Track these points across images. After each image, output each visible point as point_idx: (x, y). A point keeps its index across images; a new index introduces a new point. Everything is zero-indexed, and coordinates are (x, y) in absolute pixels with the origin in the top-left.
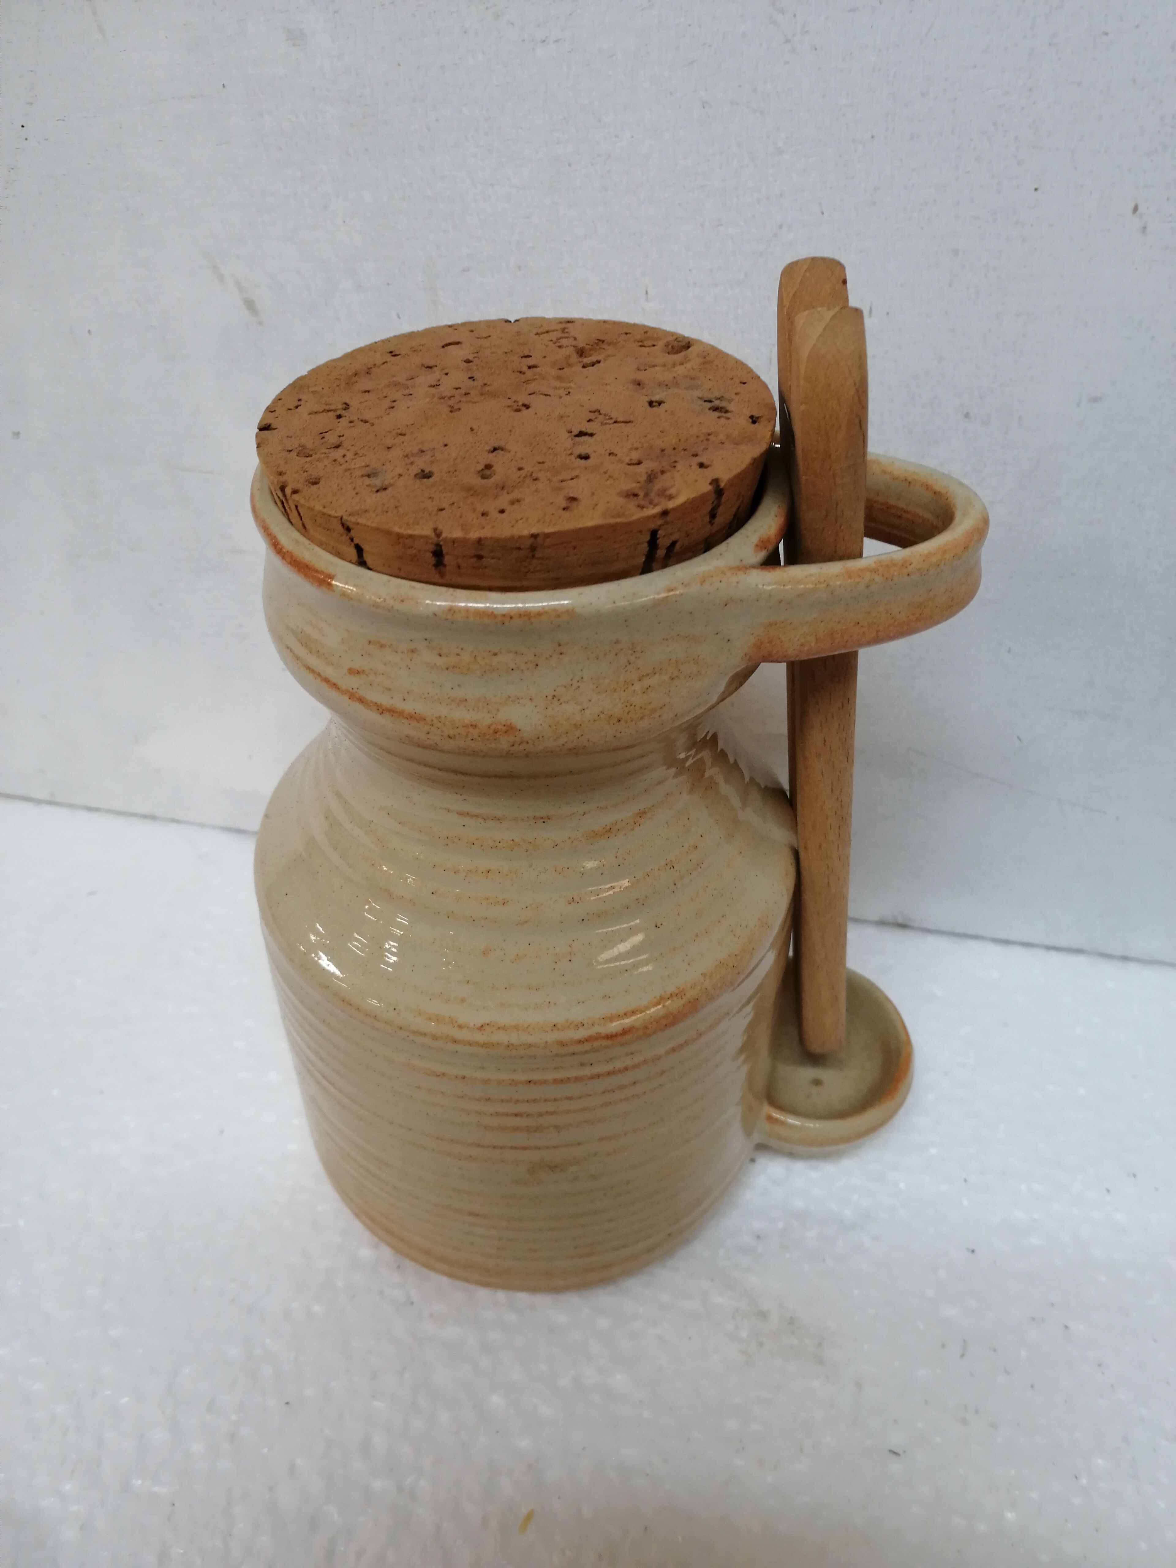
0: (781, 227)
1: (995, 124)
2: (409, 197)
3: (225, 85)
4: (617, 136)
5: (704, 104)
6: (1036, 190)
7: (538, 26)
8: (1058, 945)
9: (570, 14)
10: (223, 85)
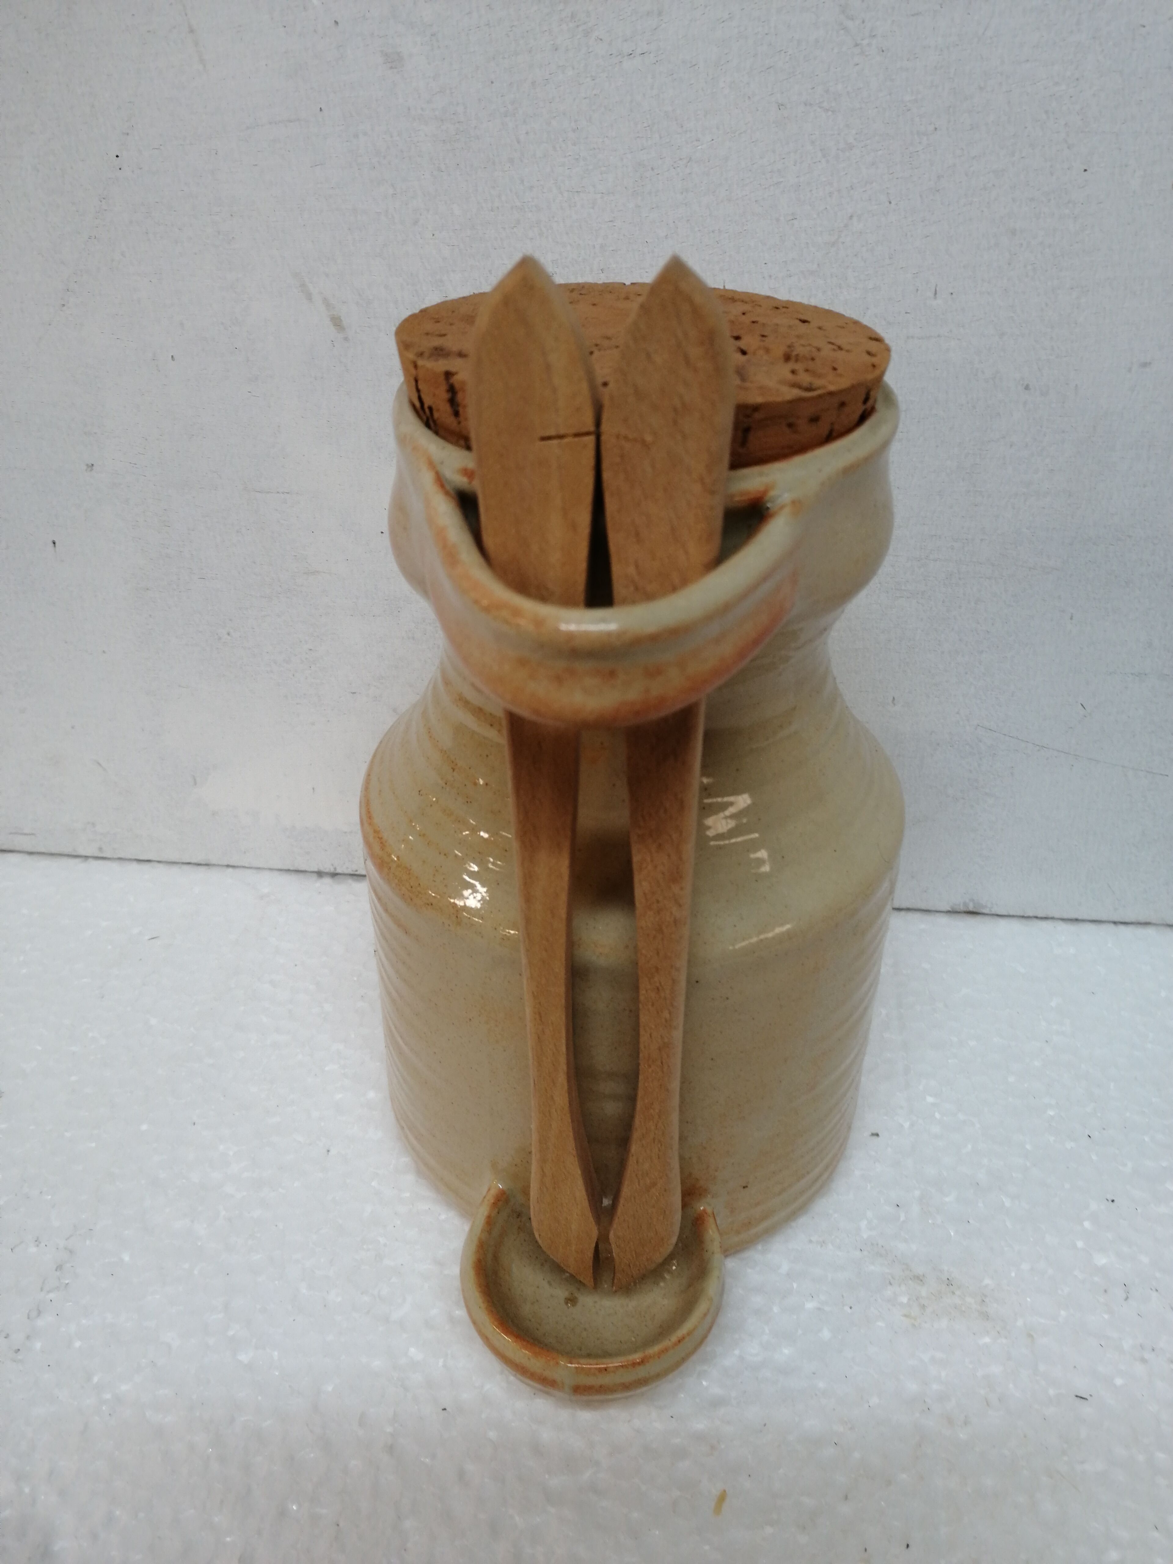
0: (851, 217)
1: (1047, 112)
2: (498, 208)
3: (322, 108)
4: (698, 140)
5: (780, 106)
6: (1085, 170)
7: (626, 41)
8: (1127, 920)
9: (656, 29)
10: (321, 108)
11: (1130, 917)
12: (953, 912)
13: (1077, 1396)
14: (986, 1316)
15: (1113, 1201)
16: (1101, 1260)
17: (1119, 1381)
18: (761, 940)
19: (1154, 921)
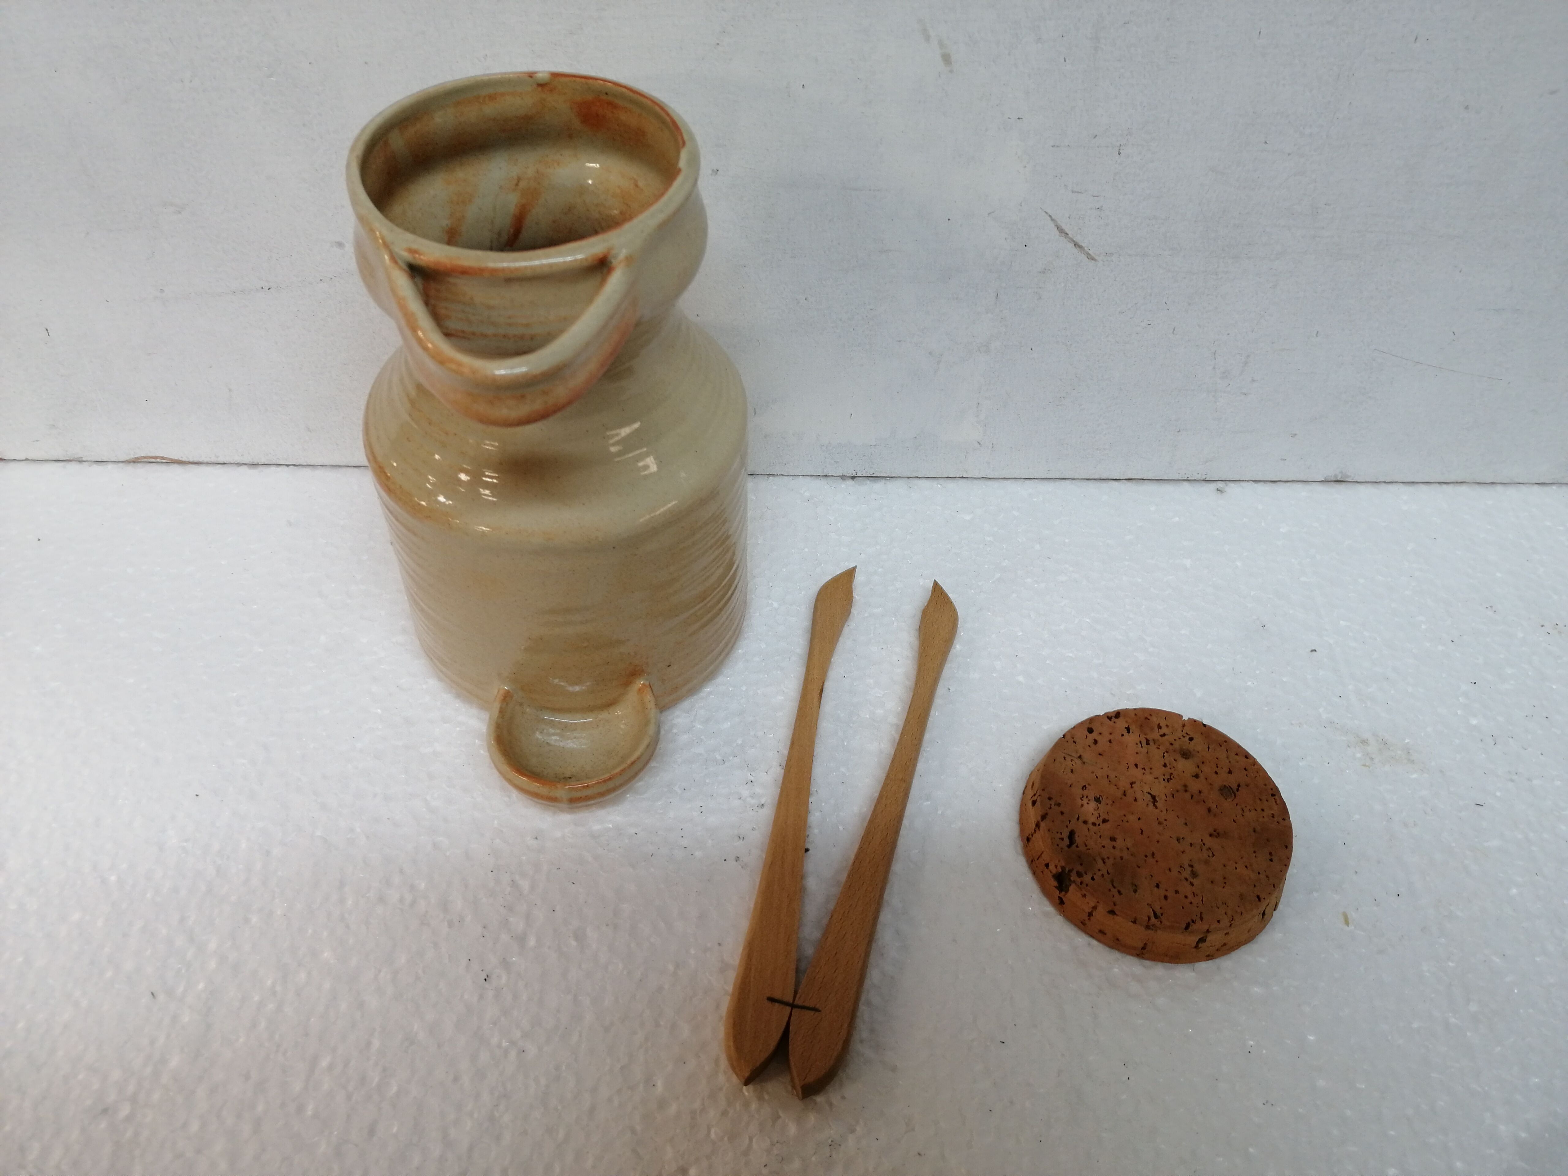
11: (1452, 478)
12: (1325, 481)
13: (1476, 804)
14: (1413, 762)
15: (1475, 683)
16: (1474, 722)
17: (1498, 794)
18: (652, 517)
19: (1467, 481)
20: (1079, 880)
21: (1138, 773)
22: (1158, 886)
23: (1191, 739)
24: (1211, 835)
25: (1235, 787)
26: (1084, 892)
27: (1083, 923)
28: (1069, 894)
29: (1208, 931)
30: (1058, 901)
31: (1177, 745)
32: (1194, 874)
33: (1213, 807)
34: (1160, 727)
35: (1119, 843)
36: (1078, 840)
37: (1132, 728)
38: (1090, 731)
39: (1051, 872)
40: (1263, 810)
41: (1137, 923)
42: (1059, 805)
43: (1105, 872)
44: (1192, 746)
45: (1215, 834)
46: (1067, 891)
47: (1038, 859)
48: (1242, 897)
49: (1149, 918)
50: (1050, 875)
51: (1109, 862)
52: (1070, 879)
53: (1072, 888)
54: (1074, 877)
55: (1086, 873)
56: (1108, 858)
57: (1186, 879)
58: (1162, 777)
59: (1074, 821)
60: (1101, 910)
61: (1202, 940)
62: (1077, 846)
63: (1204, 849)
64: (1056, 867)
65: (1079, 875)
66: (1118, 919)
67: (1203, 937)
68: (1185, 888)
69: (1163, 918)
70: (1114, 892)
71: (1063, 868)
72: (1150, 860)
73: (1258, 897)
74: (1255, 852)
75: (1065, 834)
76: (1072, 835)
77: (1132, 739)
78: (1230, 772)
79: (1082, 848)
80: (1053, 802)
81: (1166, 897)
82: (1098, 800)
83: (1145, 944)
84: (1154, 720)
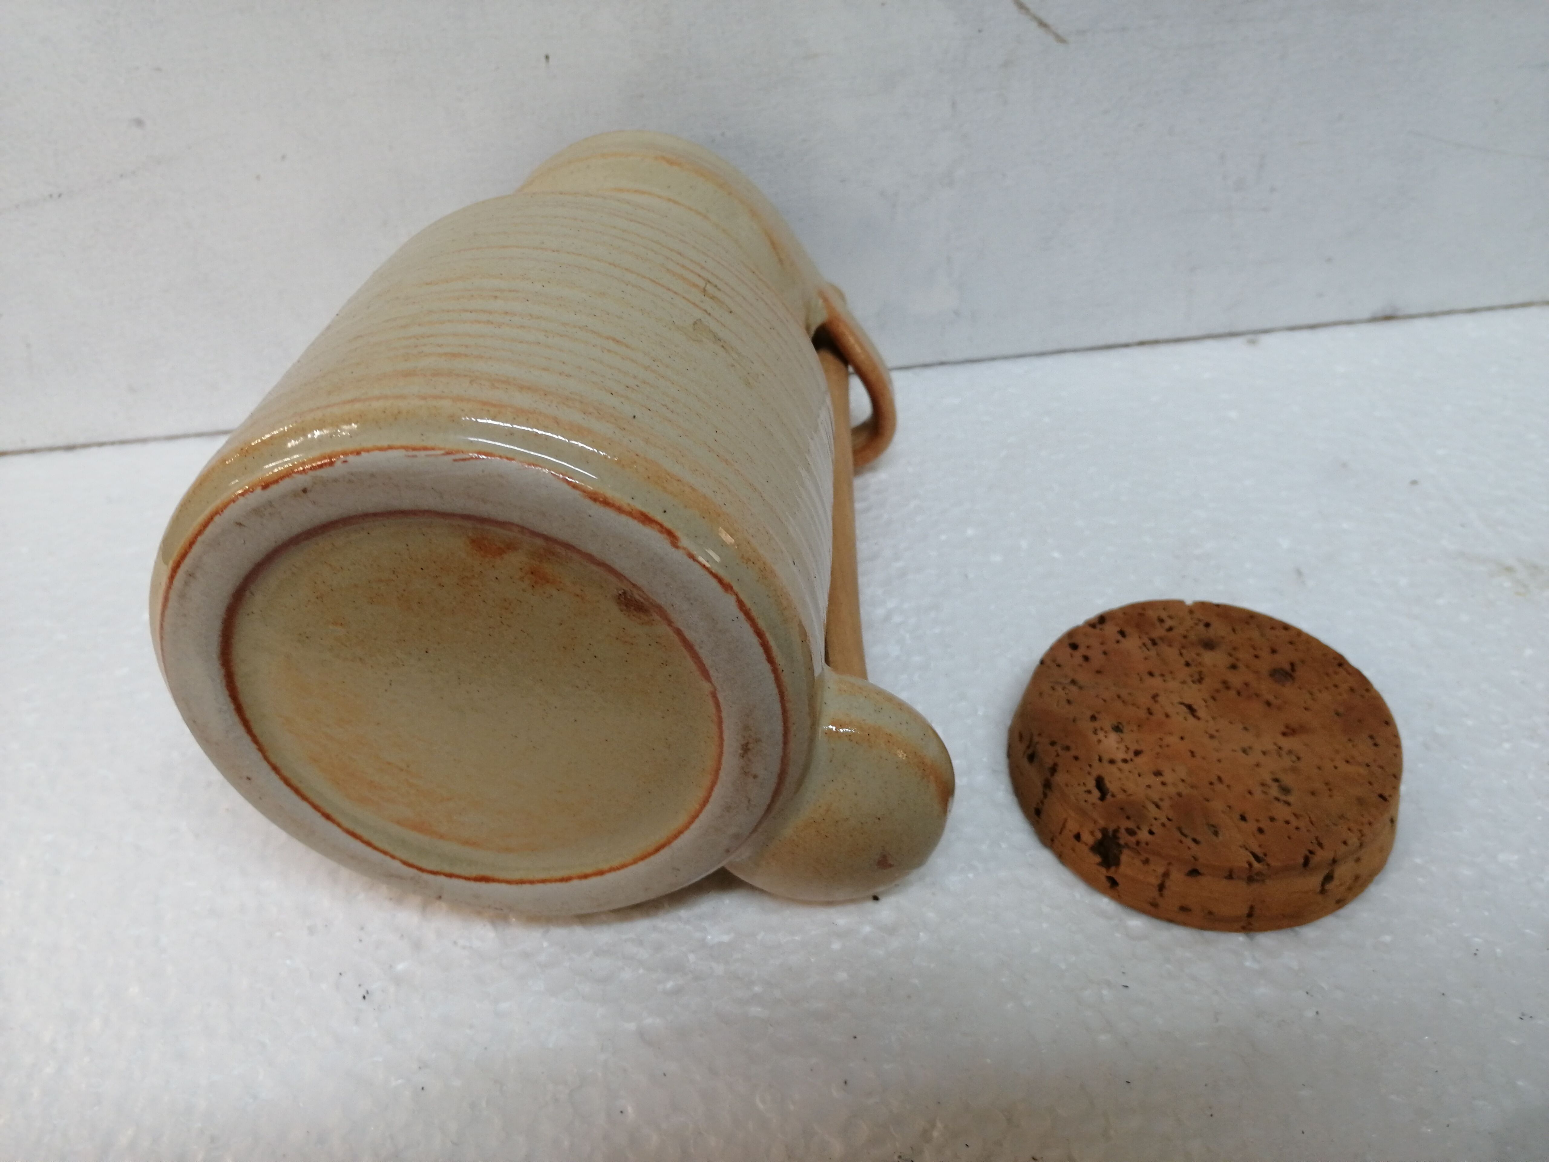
20: (1132, 840)
21: (1157, 682)
22: (1243, 818)
23: (1207, 625)
24: (1284, 734)
25: (1287, 667)
26: (1145, 856)
27: (1155, 905)
28: (1123, 868)
29: (1334, 861)
30: (1108, 884)
31: (1192, 636)
32: (1286, 790)
33: (1271, 698)
34: (1161, 621)
35: (1168, 777)
36: (1112, 786)
37: (1128, 630)
38: (1074, 647)
39: (1086, 844)
40: (1336, 686)
41: (1234, 876)
42: (1068, 748)
43: (1164, 820)
44: (1211, 633)
45: (1289, 731)
46: (1117, 863)
47: (1060, 833)
48: (1360, 801)
49: (1250, 865)
50: (1085, 850)
51: (1165, 805)
52: (1119, 845)
53: (1125, 857)
54: (1124, 838)
55: (1139, 828)
56: (1161, 800)
57: (1277, 799)
58: (1189, 680)
59: (1096, 763)
60: (1177, 876)
61: (1329, 878)
62: (1113, 796)
63: (1283, 753)
64: (1092, 833)
65: (1131, 832)
66: (1204, 880)
67: (1329, 873)
68: (1282, 812)
69: (1269, 860)
70: (1188, 842)
71: (1104, 831)
72: (1219, 787)
73: (1381, 796)
74: (1350, 740)
75: (1091, 784)
76: (1100, 783)
77: (1132, 644)
78: (1274, 651)
79: (1121, 796)
80: (1058, 748)
81: (1261, 831)
82: (1117, 729)
83: (1252, 908)
84: (1152, 614)
